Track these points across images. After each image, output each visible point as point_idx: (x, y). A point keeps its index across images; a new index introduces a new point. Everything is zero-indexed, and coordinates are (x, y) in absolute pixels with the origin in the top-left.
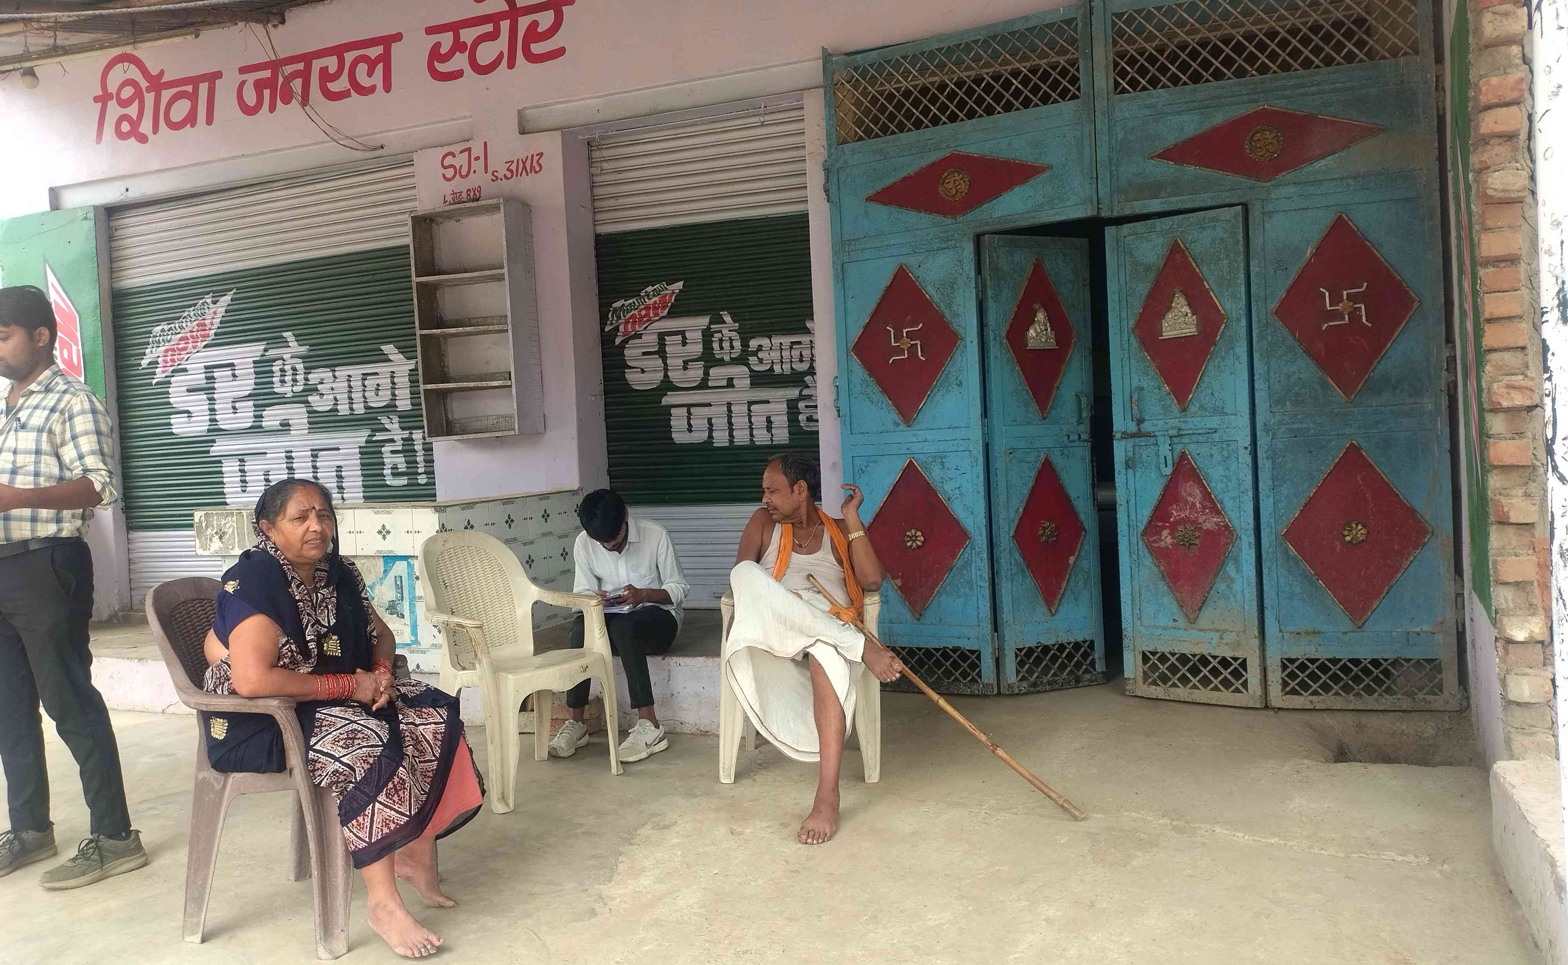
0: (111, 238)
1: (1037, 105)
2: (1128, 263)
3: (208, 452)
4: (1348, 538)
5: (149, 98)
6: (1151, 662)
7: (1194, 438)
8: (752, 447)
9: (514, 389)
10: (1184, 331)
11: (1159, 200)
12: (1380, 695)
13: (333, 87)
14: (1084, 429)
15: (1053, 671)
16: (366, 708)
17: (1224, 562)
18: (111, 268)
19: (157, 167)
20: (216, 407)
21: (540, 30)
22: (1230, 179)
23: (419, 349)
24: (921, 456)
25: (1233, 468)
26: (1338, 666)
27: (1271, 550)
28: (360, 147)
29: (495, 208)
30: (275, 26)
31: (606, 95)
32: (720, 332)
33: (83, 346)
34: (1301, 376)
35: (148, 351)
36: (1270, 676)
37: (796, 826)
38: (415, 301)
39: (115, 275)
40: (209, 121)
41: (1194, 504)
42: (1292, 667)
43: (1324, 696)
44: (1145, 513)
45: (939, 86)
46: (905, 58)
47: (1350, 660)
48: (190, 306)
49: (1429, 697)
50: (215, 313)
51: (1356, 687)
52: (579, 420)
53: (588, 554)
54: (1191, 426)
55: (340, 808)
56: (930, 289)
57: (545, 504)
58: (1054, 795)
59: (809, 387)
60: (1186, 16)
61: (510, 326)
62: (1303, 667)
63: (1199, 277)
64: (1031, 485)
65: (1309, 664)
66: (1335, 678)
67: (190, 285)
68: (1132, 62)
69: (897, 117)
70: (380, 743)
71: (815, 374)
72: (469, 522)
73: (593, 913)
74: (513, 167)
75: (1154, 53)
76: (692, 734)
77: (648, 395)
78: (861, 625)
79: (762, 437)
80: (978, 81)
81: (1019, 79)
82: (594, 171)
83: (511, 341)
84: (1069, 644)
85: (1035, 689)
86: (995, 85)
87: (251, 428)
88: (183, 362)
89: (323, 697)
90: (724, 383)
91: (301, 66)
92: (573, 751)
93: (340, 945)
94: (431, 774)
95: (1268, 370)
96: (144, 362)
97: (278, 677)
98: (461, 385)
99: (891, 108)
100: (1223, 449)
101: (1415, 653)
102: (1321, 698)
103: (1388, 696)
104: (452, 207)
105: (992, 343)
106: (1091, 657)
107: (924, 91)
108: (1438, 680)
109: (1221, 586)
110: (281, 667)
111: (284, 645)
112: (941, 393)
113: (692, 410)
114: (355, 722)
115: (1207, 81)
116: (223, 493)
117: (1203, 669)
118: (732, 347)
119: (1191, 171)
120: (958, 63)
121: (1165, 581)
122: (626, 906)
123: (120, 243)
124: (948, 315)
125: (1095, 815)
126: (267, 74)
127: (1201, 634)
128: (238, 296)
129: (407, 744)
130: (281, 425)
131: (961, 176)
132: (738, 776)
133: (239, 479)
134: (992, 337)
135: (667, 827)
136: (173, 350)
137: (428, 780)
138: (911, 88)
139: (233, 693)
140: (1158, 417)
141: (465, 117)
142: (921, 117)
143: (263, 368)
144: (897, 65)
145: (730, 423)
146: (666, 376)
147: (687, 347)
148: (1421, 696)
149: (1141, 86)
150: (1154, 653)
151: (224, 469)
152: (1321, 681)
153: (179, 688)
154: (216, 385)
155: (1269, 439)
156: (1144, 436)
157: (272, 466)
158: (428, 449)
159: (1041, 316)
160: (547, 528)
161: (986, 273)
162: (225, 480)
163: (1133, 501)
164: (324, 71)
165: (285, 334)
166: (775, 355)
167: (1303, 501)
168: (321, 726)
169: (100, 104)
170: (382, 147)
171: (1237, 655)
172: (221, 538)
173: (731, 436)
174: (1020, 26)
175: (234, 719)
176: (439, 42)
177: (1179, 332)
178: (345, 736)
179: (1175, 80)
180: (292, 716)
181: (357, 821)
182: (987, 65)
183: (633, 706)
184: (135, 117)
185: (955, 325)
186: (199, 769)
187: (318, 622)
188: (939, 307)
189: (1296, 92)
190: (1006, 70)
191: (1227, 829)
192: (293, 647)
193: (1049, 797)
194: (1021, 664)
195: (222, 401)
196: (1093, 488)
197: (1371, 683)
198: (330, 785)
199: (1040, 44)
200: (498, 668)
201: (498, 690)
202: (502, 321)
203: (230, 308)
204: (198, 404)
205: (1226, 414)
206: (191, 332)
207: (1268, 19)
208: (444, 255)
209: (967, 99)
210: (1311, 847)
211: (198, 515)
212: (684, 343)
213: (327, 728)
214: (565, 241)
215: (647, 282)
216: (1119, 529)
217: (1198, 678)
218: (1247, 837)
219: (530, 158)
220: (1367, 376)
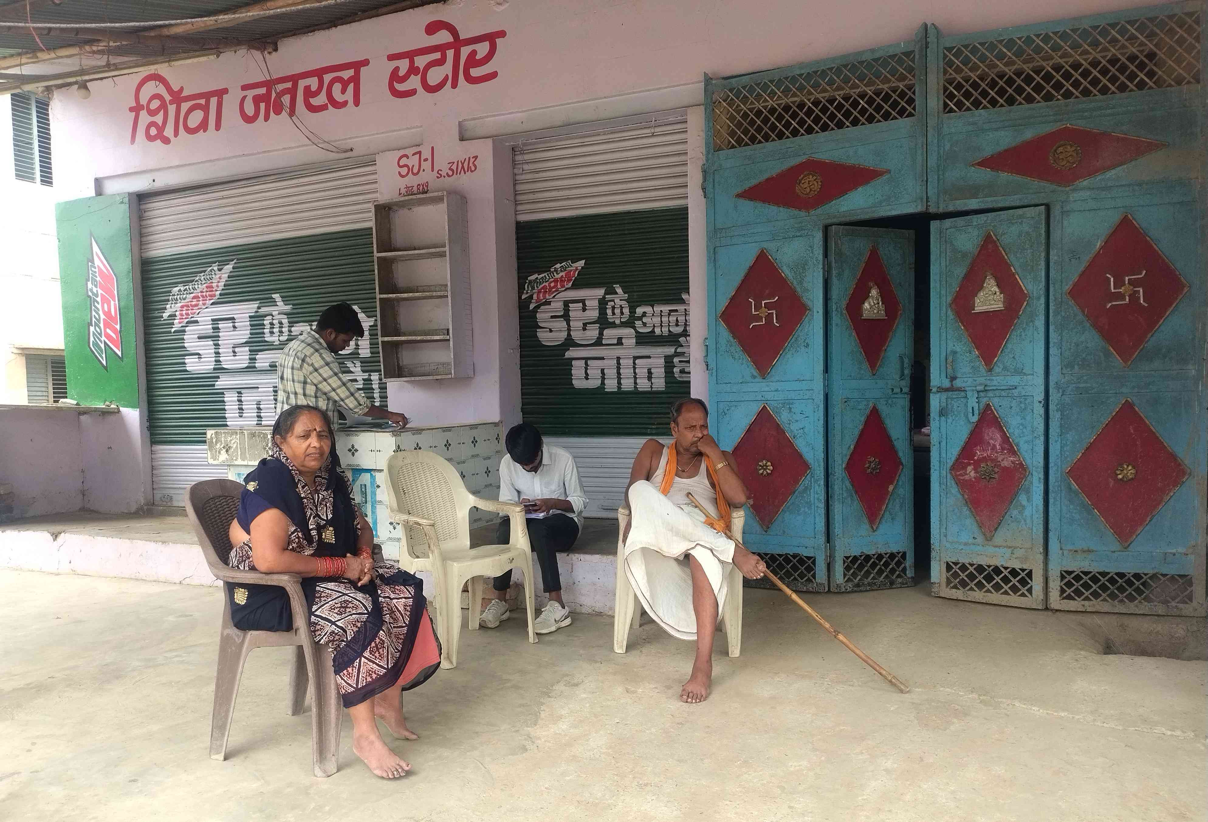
0: (141, 218)
1: (879, 121)
2: (948, 251)
3: (214, 385)
4: (1120, 477)
5: (172, 109)
6: (953, 570)
7: (997, 393)
8: (636, 392)
9: (451, 343)
10: (993, 306)
11: (978, 200)
12: (1140, 602)
13: (315, 101)
14: (905, 385)
15: (872, 575)
16: (353, 584)
17: (1018, 493)
18: (141, 242)
19: (177, 163)
20: (220, 351)
21: (477, 57)
22: (1035, 184)
23: (378, 309)
24: (772, 402)
25: (1028, 418)
26: (1107, 578)
27: (1057, 484)
28: (334, 149)
29: (440, 199)
30: (270, 53)
31: (528, 110)
32: (613, 301)
33: (119, 301)
34: (1088, 345)
35: (168, 306)
36: (1051, 584)
37: (679, 689)
38: (376, 271)
39: (143, 247)
40: (218, 127)
41: (994, 446)
42: (1069, 578)
43: (1094, 602)
44: (954, 452)
45: (798, 105)
46: (772, 81)
47: (1117, 574)
48: (201, 272)
49: (1181, 606)
50: (220, 278)
51: (1120, 595)
52: (501, 368)
53: (510, 472)
54: (995, 383)
55: (334, 660)
56: (785, 268)
57: (474, 433)
58: (884, 673)
59: (682, 346)
60: (1005, 50)
61: (449, 293)
62: (1078, 578)
63: (1007, 263)
64: (861, 427)
65: (1083, 576)
66: (1104, 588)
67: (200, 256)
68: (959, 87)
69: (763, 129)
70: (366, 612)
71: (689, 335)
72: (417, 444)
73: (524, 749)
74: (454, 167)
75: (977, 80)
76: (589, 614)
77: (553, 350)
78: (729, 534)
79: (643, 385)
80: (831, 101)
81: (866, 99)
82: (516, 171)
83: (450, 304)
84: (886, 554)
85: (858, 588)
86: (845, 104)
87: (247, 368)
88: (195, 316)
89: (321, 574)
90: (615, 341)
91: (289, 85)
92: (497, 623)
93: (332, 766)
94: (402, 637)
95: (1061, 339)
96: (165, 315)
97: (288, 558)
98: (410, 338)
99: (759, 122)
100: (1021, 402)
101: (1171, 570)
102: (1092, 602)
103: (1146, 603)
104: (407, 198)
105: (834, 313)
106: (903, 565)
107: (787, 108)
108: (1188, 592)
109: (1015, 513)
110: (291, 550)
111: (293, 533)
112: (791, 352)
113: (589, 362)
114: (346, 594)
115: (1020, 103)
116: (225, 418)
117: (996, 577)
118: (622, 313)
119: (1004, 177)
120: (816, 86)
121: (968, 506)
122: (550, 745)
123: (149, 222)
124: (799, 290)
125: (917, 689)
126: (263, 91)
127: (997, 549)
128: (239, 265)
129: (385, 613)
130: (270, 366)
131: (815, 178)
132: (630, 647)
133: (237, 407)
134: (834, 307)
135: (576, 685)
136: (187, 306)
137: (401, 641)
138: (777, 107)
139: (253, 568)
140: (968, 376)
141: (417, 127)
142: (784, 130)
143: (256, 321)
144: (764, 88)
145: (619, 373)
146: (569, 335)
147: (587, 313)
148: (1173, 604)
149: (965, 107)
150: (956, 564)
151: (225, 399)
152: (1092, 590)
153: (210, 564)
154: (220, 334)
155: (1060, 395)
156: (956, 391)
157: (263, 398)
158: (383, 388)
159: (874, 292)
160: (476, 451)
161: (832, 257)
162: (226, 407)
163: (943, 444)
164: (307, 88)
165: (274, 296)
166: (656, 320)
167: (1085, 446)
168: (320, 597)
169: (134, 113)
170: (352, 150)
171: (1025, 567)
172: (227, 451)
173: (619, 383)
174: (868, 57)
175: (253, 589)
176: (398, 67)
177: (989, 307)
178: (339, 605)
179: (993, 103)
180: (299, 588)
181: (348, 671)
182: (839, 88)
183: (545, 591)
184: (160, 123)
185: (804, 298)
186: (224, 626)
187: (317, 515)
188: (792, 284)
189: (1094, 113)
190: (855, 93)
191: (1024, 704)
192: (300, 534)
193: (880, 674)
194: (847, 568)
195: (225, 346)
196: (911, 432)
197: (1133, 592)
198: (327, 643)
199: (883, 71)
200: (446, 558)
201: (445, 574)
202: (443, 288)
203: (232, 274)
204: (207, 348)
205: (1025, 374)
206: (202, 292)
207: (1073, 53)
208: (399, 237)
209: (822, 115)
210: (1094, 720)
211: (210, 433)
212: (584, 310)
213: (325, 598)
214: (493, 225)
215: (558, 260)
216: (932, 464)
217: (992, 584)
218: (1041, 711)
219: (467, 159)
220: (1142, 347)
